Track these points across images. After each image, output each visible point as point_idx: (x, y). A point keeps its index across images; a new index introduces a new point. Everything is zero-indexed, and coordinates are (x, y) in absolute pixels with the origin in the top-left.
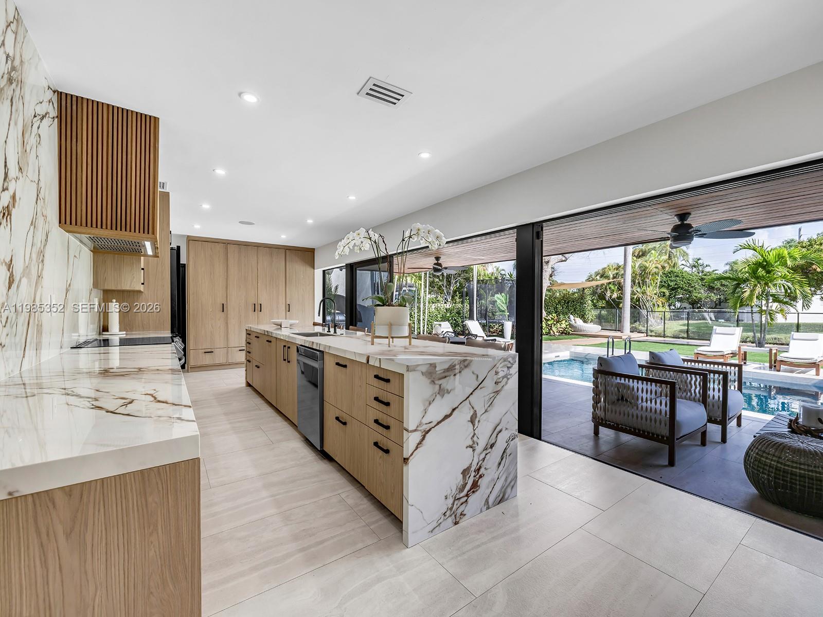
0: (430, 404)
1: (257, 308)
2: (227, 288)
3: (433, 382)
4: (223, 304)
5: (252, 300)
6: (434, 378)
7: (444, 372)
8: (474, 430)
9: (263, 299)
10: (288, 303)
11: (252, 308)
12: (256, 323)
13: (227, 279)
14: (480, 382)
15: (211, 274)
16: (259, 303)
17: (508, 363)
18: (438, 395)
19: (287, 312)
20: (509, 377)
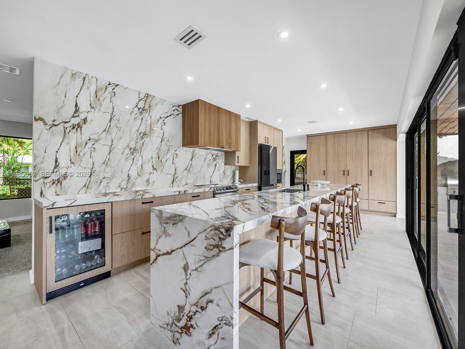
0: (159, 238)
1: (346, 173)
2: (327, 161)
3: (161, 223)
4: (324, 171)
5: (343, 168)
6: (161, 221)
7: (167, 219)
8: (187, 279)
9: (350, 167)
10: (370, 169)
11: (342, 173)
12: (345, 183)
13: (327, 156)
14: (192, 239)
15: (318, 154)
16: (347, 170)
17: (219, 233)
18: (163, 234)
19: (370, 176)
20: (221, 249)
